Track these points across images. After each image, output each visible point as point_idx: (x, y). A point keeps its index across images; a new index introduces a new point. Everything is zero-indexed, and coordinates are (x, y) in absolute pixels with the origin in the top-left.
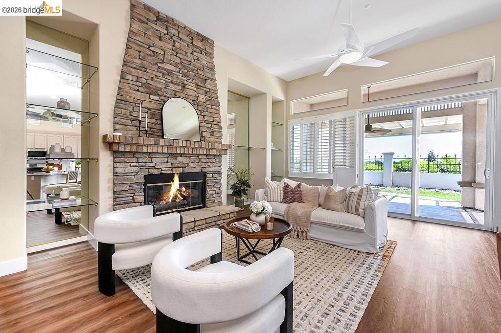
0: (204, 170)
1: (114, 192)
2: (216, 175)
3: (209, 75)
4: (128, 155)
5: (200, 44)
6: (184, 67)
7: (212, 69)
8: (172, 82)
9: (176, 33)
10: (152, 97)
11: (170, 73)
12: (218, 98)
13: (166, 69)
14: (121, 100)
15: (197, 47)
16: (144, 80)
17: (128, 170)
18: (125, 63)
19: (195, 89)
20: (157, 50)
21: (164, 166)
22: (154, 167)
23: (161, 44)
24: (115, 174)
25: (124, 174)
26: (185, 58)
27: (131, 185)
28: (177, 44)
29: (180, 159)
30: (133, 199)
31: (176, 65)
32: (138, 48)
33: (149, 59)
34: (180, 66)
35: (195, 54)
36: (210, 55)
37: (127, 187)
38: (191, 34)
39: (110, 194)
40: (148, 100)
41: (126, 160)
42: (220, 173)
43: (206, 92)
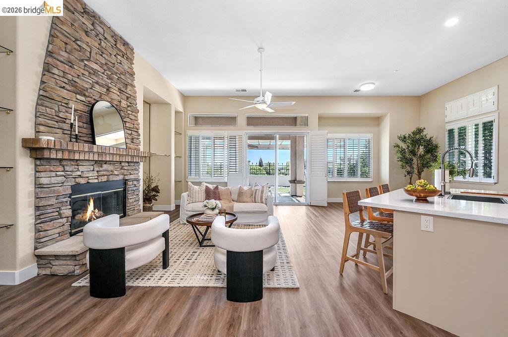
0: (127, 178)
1: (37, 208)
2: (135, 183)
3: (130, 81)
4: (53, 163)
5: (122, 48)
6: (109, 69)
7: (132, 74)
8: (97, 83)
9: (102, 31)
10: (79, 97)
11: (95, 72)
12: (136, 104)
13: (92, 69)
14: (44, 98)
15: (120, 50)
16: (70, 77)
17: (54, 180)
18: (49, 53)
19: (119, 94)
20: (84, 46)
21: (91, 174)
22: (80, 176)
23: (88, 40)
24: (38, 186)
25: (50, 186)
26: (110, 59)
27: (57, 198)
28: (103, 44)
29: (105, 166)
30: (60, 214)
31: (101, 66)
32: (65, 39)
33: (77, 54)
34: (105, 68)
35: (119, 57)
36: (130, 60)
37: (53, 201)
38: (114, 35)
39: (32, 211)
40: (75, 100)
41: (52, 169)
42: (138, 180)
43: (128, 98)
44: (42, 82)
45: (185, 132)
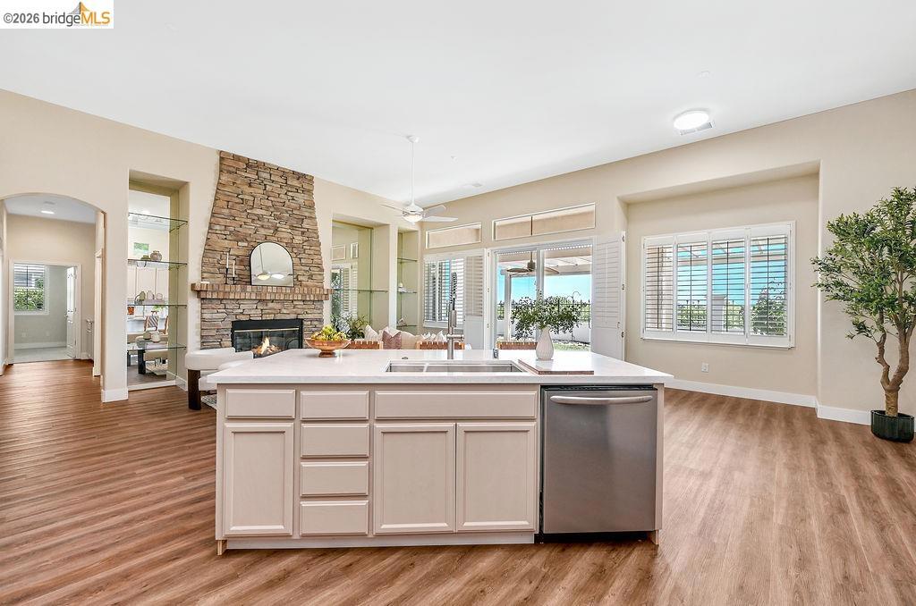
0: (300, 317)
1: (202, 337)
2: (316, 323)
3: (307, 214)
4: (214, 301)
5: (295, 183)
6: (277, 210)
7: (312, 207)
8: (262, 226)
9: (267, 176)
10: (240, 244)
11: (260, 218)
12: (318, 237)
13: (255, 215)
14: (209, 249)
15: (292, 186)
16: (232, 229)
17: (214, 316)
18: (213, 215)
19: (289, 231)
20: (246, 197)
21: (253, 312)
22: (242, 313)
23: (251, 190)
24: (203, 320)
25: (211, 320)
26: (279, 200)
27: (218, 330)
28: (268, 187)
29: (271, 305)
30: (220, 344)
31: (267, 208)
32: (226, 198)
33: (238, 207)
34: (272, 210)
35: (290, 194)
36: (310, 192)
37: (213, 333)
38: (285, 174)
39: (198, 338)
40: (236, 247)
41: (213, 306)
42: (321, 321)
43: (303, 233)
44: (208, 239)
45: (422, 258)
